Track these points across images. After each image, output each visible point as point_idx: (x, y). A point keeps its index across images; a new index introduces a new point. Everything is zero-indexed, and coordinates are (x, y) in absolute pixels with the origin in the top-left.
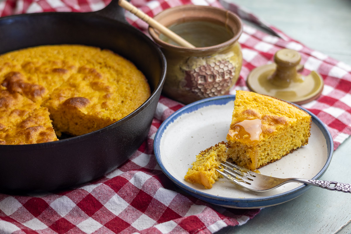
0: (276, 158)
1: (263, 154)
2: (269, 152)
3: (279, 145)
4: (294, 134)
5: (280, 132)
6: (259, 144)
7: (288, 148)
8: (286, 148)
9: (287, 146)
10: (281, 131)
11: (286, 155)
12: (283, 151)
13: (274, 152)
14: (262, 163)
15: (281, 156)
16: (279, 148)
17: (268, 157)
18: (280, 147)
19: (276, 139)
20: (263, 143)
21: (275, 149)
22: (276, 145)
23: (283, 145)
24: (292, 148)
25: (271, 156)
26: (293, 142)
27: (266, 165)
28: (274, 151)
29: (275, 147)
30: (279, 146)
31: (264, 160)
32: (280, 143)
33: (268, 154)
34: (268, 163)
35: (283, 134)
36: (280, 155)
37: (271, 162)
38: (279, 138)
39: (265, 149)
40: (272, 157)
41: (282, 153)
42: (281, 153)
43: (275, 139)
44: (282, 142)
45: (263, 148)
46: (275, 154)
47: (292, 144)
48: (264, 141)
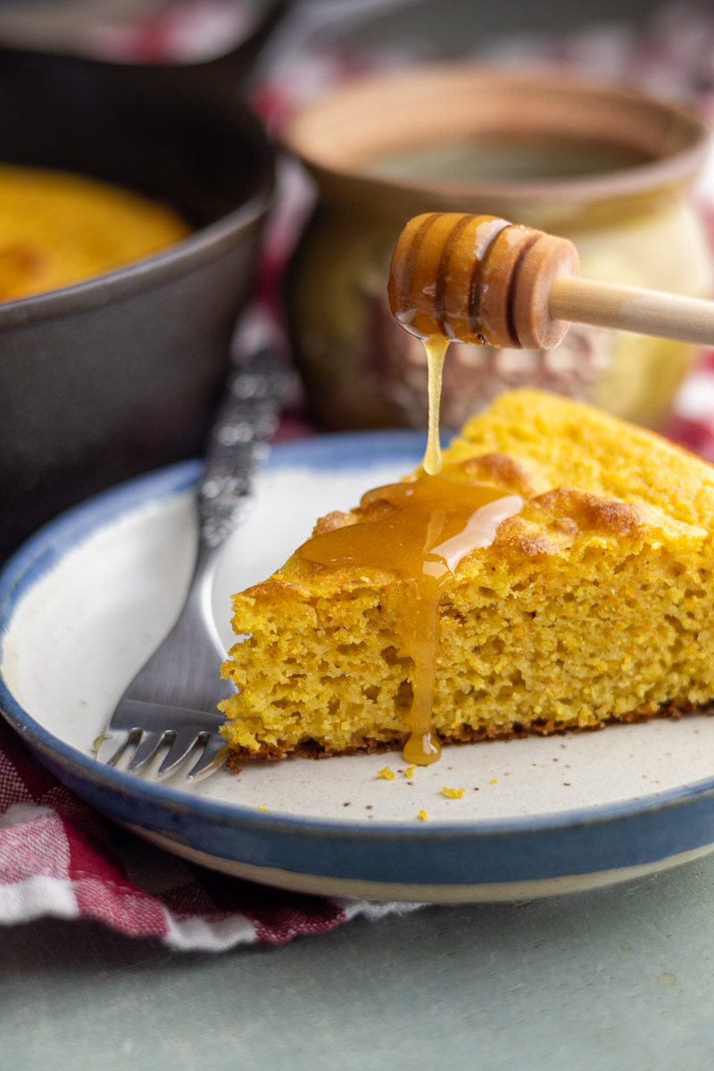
0: (564, 713)
1: (482, 667)
2: (524, 666)
3: (587, 649)
4: (691, 615)
5: (593, 570)
6: (452, 596)
7: (648, 682)
8: (638, 678)
9: (643, 670)
10: (598, 568)
11: (639, 718)
12: (618, 694)
13: (553, 676)
14: (481, 719)
15: (604, 713)
16: (592, 668)
17: (516, 697)
18: (596, 662)
19: (569, 608)
20: (483, 602)
21: (560, 662)
22: (569, 641)
23: (615, 656)
24: (676, 692)
25: (537, 694)
26: (682, 656)
27: (504, 737)
28: (557, 669)
29: (561, 648)
30: (592, 656)
31: (494, 706)
32: (595, 635)
33: (517, 680)
34: (519, 731)
35: (613, 591)
36: (596, 708)
37: (538, 729)
38: (587, 607)
39: (497, 644)
40: (542, 700)
41: (608, 697)
42: (603, 697)
43: (561, 601)
44: (606, 633)
45: (488, 630)
46: (558, 691)
47: (677, 667)
48: (486, 591)
